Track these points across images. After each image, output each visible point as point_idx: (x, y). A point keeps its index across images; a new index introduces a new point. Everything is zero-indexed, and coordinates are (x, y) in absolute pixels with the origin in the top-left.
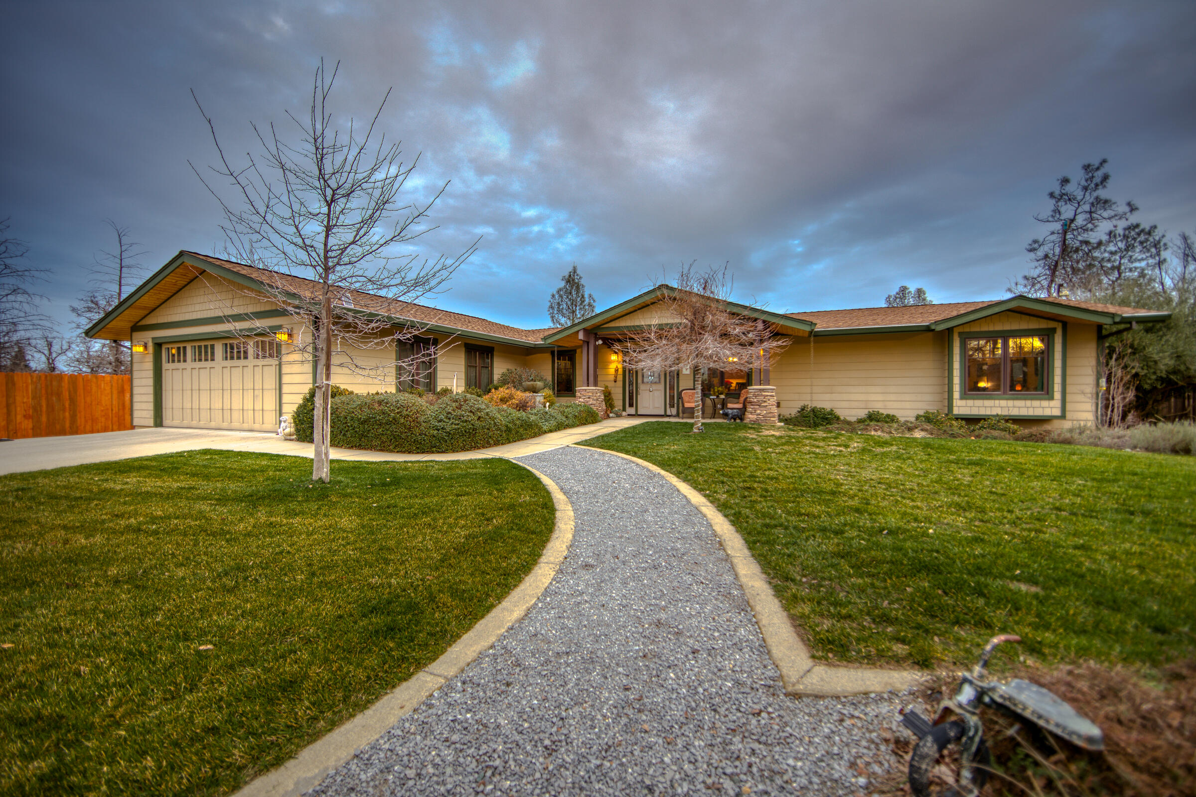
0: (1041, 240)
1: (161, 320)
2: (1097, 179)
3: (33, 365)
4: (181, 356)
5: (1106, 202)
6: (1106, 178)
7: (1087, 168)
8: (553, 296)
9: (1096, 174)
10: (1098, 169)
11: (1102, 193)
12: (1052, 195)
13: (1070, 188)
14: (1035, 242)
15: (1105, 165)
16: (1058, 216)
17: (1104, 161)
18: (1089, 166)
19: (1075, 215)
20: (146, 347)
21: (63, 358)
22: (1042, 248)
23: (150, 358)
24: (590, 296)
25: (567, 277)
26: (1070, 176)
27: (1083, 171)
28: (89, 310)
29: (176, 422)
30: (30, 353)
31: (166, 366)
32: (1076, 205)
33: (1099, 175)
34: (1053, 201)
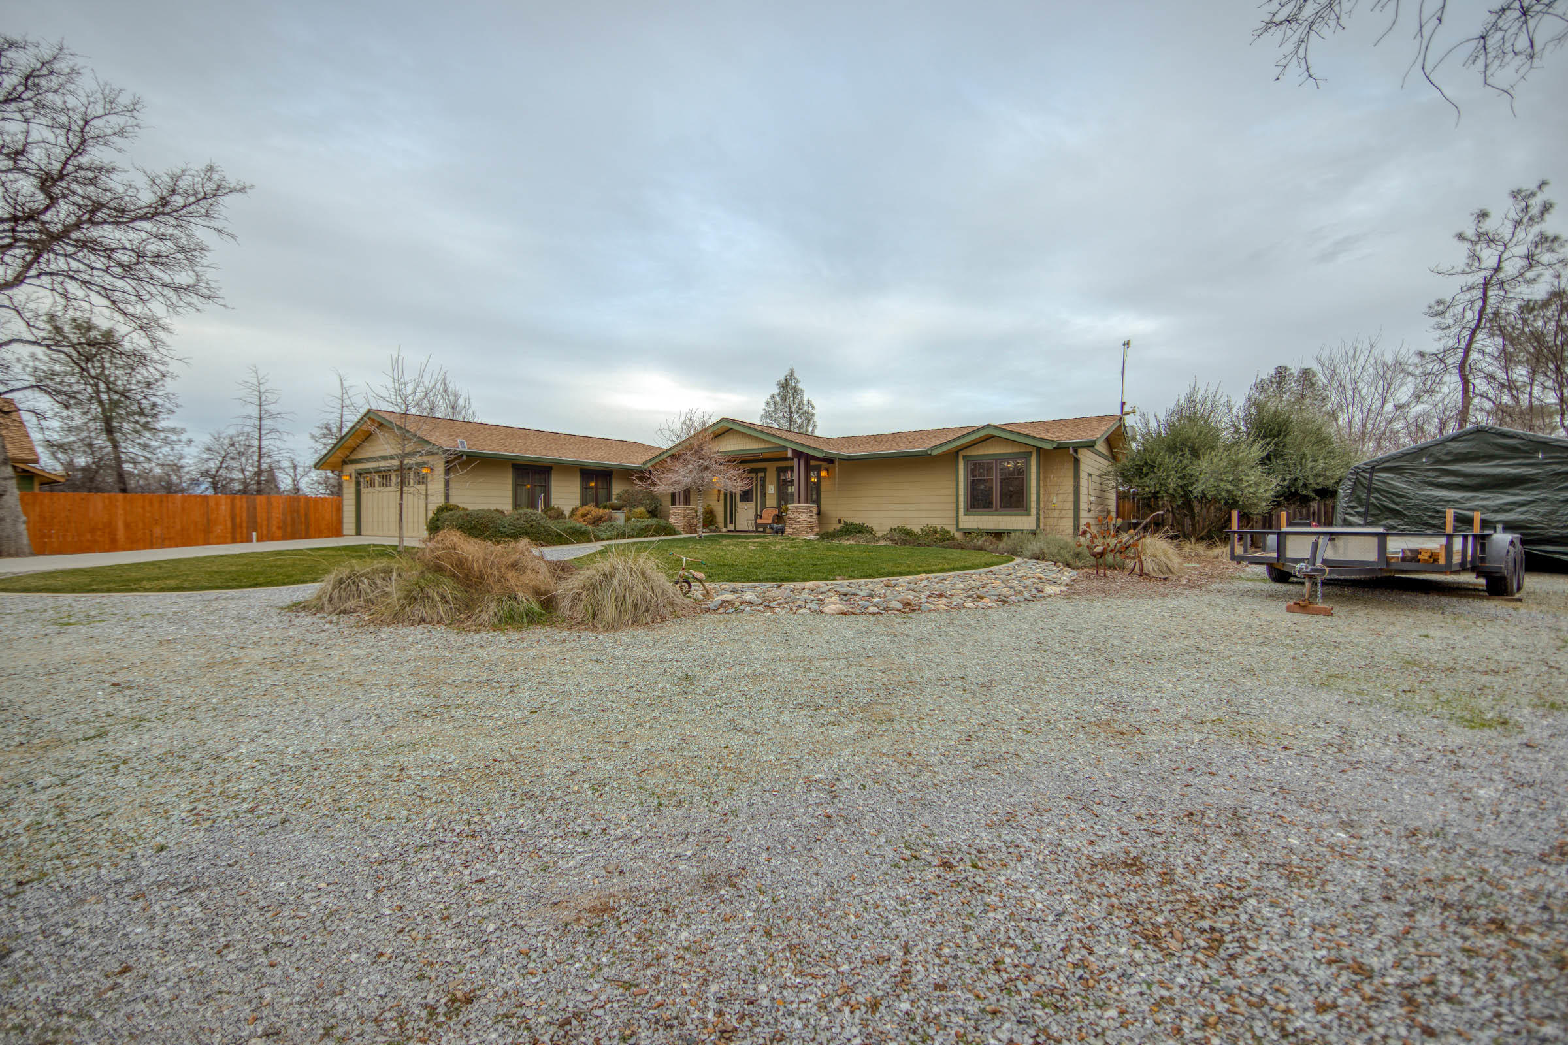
0: (1448, 300)
1: (360, 456)
2: (1535, 211)
3: (282, 486)
4: (371, 484)
6: (1547, 206)
7: (1515, 194)
8: (768, 403)
9: (1532, 202)
10: (1533, 194)
11: (1547, 228)
12: (1461, 237)
13: (1491, 225)
14: (1440, 302)
15: (1545, 189)
16: (1477, 264)
17: (1543, 183)
18: (1519, 191)
19: (1500, 261)
20: (350, 476)
21: (306, 479)
22: (1451, 310)
23: (353, 485)
24: (809, 402)
25: (783, 381)
26: (1489, 210)
27: (1512, 199)
28: (325, 436)
29: (369, 533)
30: (280, 475)
31: (363, 490)
32: (1501, 248)
33: (1536, 203)
34: (1467, 245)
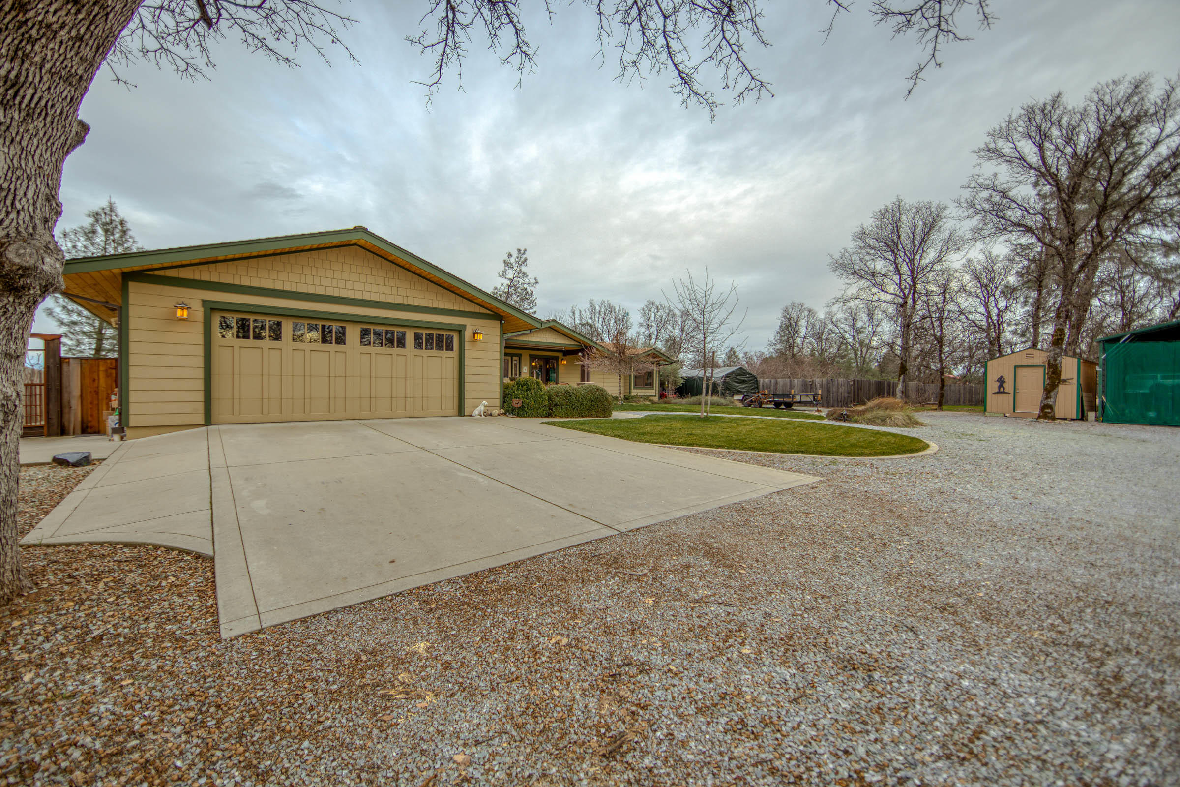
2: (522, 259)
4: (265, 332)
5: (524, 274)
6: (526, 260)
7: (519, 250)
11: (523, 269)
13: (512, 260)
17: (525, 250)
